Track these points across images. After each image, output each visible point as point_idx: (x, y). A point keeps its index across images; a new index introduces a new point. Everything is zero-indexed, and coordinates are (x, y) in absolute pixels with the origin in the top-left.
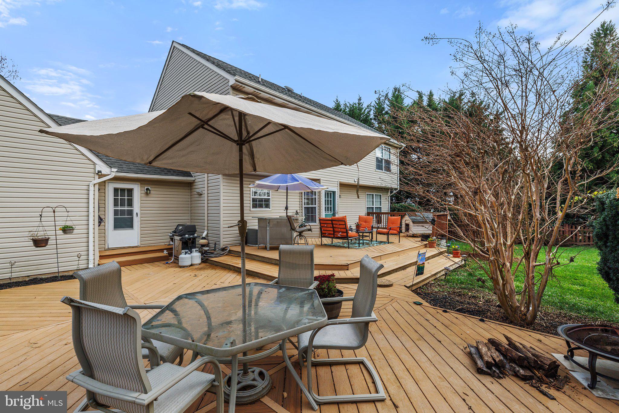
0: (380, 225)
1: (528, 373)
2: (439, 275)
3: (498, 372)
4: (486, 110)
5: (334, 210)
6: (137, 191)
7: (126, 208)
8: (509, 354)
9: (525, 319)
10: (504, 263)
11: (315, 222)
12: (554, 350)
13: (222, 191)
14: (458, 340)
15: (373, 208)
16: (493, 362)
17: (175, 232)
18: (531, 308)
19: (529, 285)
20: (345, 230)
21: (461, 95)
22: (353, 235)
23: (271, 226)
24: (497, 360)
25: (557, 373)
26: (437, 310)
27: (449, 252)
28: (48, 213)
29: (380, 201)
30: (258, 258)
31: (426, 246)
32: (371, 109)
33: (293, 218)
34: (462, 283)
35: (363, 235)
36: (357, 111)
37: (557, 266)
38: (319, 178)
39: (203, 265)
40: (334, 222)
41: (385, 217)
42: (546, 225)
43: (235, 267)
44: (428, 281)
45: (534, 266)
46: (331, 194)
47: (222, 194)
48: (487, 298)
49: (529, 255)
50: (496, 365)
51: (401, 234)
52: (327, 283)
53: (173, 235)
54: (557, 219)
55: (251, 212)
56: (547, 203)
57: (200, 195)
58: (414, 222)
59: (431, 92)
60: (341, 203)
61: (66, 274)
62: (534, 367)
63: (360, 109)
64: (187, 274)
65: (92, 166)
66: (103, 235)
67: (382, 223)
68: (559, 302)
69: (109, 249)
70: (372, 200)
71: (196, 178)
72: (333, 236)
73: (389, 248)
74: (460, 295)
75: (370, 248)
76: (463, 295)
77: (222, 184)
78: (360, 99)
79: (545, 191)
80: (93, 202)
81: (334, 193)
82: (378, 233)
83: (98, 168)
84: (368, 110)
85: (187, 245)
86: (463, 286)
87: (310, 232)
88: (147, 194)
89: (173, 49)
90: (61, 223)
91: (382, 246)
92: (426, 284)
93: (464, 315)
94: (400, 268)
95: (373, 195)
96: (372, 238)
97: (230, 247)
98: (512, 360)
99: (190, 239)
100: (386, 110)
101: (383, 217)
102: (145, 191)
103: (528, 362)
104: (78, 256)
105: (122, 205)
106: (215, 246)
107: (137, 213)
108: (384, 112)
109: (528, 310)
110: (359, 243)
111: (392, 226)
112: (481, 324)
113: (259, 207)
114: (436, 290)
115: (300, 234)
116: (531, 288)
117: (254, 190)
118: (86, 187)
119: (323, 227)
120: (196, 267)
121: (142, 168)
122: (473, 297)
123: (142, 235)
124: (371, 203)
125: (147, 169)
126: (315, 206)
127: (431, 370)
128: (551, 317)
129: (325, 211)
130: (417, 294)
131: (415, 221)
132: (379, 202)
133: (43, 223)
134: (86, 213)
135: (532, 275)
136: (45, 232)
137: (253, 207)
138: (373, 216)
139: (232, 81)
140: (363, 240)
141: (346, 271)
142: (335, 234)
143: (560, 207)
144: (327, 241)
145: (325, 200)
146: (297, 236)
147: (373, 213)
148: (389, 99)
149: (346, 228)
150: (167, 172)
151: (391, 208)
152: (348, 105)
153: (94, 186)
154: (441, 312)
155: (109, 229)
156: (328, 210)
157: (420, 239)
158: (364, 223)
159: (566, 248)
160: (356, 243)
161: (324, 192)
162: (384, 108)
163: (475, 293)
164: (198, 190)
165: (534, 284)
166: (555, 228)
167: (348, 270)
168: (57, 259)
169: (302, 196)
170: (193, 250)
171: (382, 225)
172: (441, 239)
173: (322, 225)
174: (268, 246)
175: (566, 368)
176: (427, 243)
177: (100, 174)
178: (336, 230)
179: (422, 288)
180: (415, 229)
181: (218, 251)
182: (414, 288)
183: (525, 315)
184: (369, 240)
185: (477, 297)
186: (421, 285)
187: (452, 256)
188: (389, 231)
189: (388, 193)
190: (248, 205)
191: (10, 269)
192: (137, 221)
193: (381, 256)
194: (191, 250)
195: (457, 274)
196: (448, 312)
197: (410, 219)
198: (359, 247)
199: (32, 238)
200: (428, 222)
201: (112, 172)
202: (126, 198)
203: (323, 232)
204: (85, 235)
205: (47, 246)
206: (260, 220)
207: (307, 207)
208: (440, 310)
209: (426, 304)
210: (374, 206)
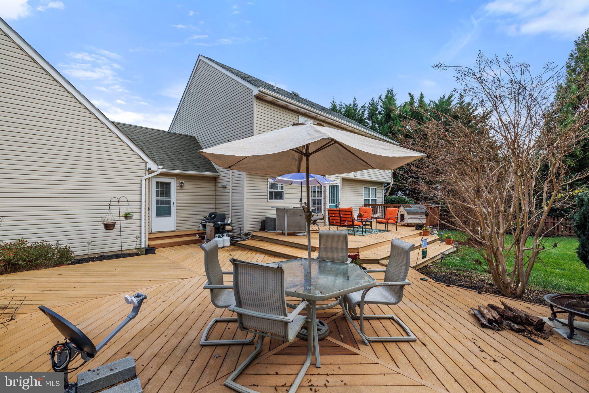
0: (376, 215)
1: (521, 327)
2: (435, 259)
3: (497, 326)
4: (474, 111)
5: (337, 202)
6: (174, 184)
7: (165, 199)
8: (506, 314)
9: (515, 293)
10: (498, 248)
11: (322, 212)
12: (540, 314)
13: (245, 185)
14: (462, 306)
15: (369, 200)
16: (493, 319)
17: (207, 219)
18: (520, 285)
19: (518, 266)
20: (351, 220)
21: (451, 97)
22: (358, 224)
23: (288, 215)
24: (497, 318)
25: (543, 329)
26: (441, 285)
27: (441, 240)
28: (114, 203)
29: (376, 194)
30: (279, 242)
31: (420, 234)
32: (365, 110)
34: (456, 266)
35: (365, 224)
36: (352, 111)
37: (542, 250)
39: (232, 247)
40: (341, 213)
41: (380, 208)
42: (533, 217)
43: (261, 249)
44: (427, 263)
45: (524, 251)
46: (334, 187)
47: (245, 188)
48: (480, 278)
49: (519, 242)
50: (496, 321)
51: (398, 224)
53: (206, 222)
54: (543, 212)
55: (269, 203)
56: (535, 199)
57: (225, 187)
58: (408, 213)
59: (421, 95)
60: (343, 196)
62: (526, 324)
63: (355, 110)
65: (144, 164)
67: (378, 214)
68: (543, 283)
69: (152, 233)
70: (368, 193)
71: (221, 173)
72: (339, 224)
73: (388, 236)
74: (456, 275)
75: (372, 235)
76: (459, 275)
77: (245, 179)
78: (355, 101)
79: (533, 188)
81: (337, 186)
82: (377, 222)
83: (148, 166)
84: (362, 110)
85: (219, 230)
86: (458, 268)
87: (322, 221)
88: (181, 186)
89: (199, 61)
90: (124, 211)
91: (382, 234)
92: (426, 266)
93: (464, 289)
95: (369, 188)
96: (372, 227)
97: (252, 233)
98: (508, 318)
99: (221, 225)
100: (380, 110)
101: (378, 208)
102: (180, 184)
103: (521, 320)
104: (136, 238)
105: (162, 196)
106: (240, 232)
107: (174, 203)
108: (377, 112)
109: (518, 286)
110: (363, 231)
111: (389, 216)
112: (479, 295)
113: (275, 199)
114: (435, 271)
115: (314, 222)
116: (521, 268)
118: (139, 182)
120: (228, 249)
121: (178, 165)
122: (468, 277)
123: (178, 222)
124: (368, 195)
125: (182, 165)
126: (321, 198)
127: (445, 324)
128: (536, 293)
129: (330, 202)
130: (421, 272)
131: (410, 212)
132: (374, 195)
133: (111, 210)
135: (521, 257)
136: (112, 218)
137: (270, 199)
138: (370, 207)
139: (256, 91)
140: (365, 228)
142: (342, 222)
143: (546, 203)
144: (333, 228)
145: (330, 193)
147: (369, 205)
148: (382, 100)
149: (352, 218)
150: (197, 169)
151: (385, 200)
152: (344, 106)
153: (145, 181)
154: (445, 286)
155: (153, 217)
156: (332, 202)
157: (414, 228)
158: (365, 213)
159: (547, 238)
160: (360, 230)
161: (329, 186)
162: (377, 109)
163: (469, 274)
164: (223, 184)
165: (522, 265)
166: (542, 220)
167: (358, 252)
168: (120, 240)
170: (224, 234)
172: (433, 228)
173: (330, 215)
174: (286, 232)
175: (550, 326)
176: (422, 231)
177: (150, 170)
178: (342, 219)
179: (423, 269)
180: (409, 219)
181: (243, 236)
182: (417, 268)
183: (515, 290)
184: (370, 229)
185: (472, 277)
186: (423, 265)
187: (445, 243)
188: (388, 221)
189: (382, 186)
190: (266, 197)
191: (88, 247)
192: (173, 209)
193: (384, 242)
194: (222, 234)
195: (451, 258)
196: (451, 286)
197: (405, 211)
198: (363, 234)
199: (102, 222)
200: (422, 213)
201: (159, 169)
202: (165, 190)
203: (331, 221)
204: (139, 221)
205: (114, 229)
206: (278, 210)
207: (314, 199)
208: (444, 285)
209: (430, 280)
210: (370, 199)
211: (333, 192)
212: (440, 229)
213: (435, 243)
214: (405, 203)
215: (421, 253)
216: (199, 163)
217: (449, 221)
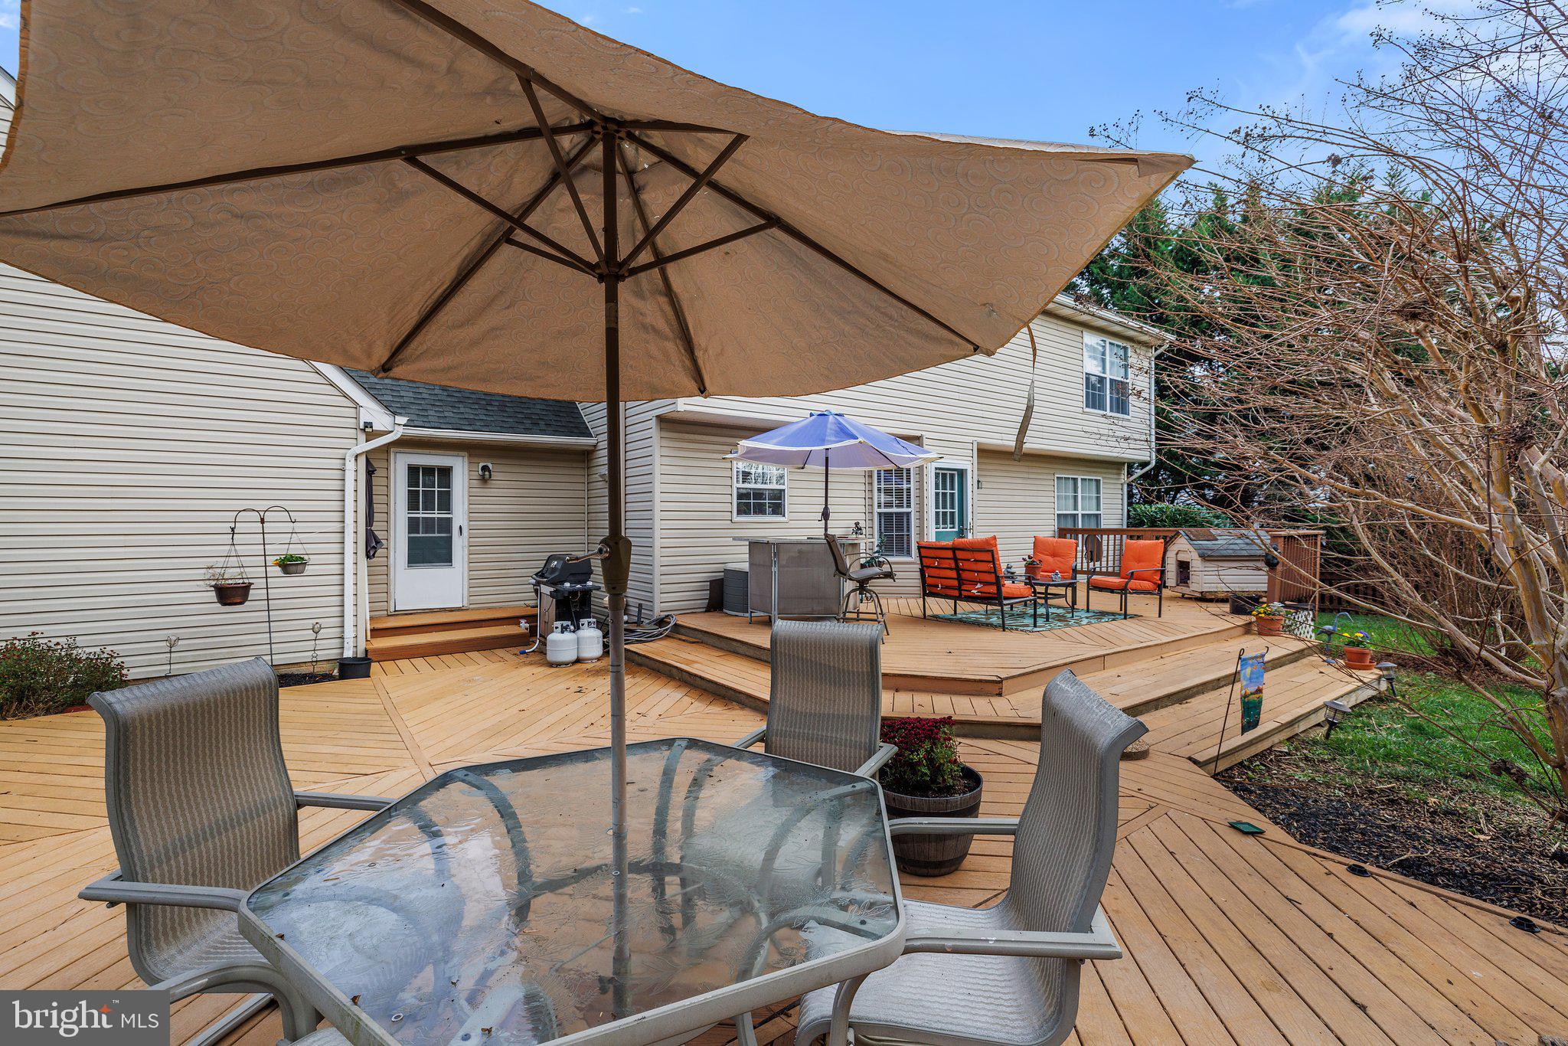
0: (1097, 564)
2: (1302, 726)
5: (961, 522)
6: (462, 473)
7: (436, 515)
11: (909, 554)
13: (658, 469)
15: (1075, 516)
17: (540, 574)
20: (991, 578)
22: (1016, 593)
23: (783, 562)
26: (1325, 863)
27: (1324, 650)
28: (249, 525)
29: (1098, 498)
30: (743, 649)
31: (1247, 629)
33: (844, 541)
34: (1391, 758)
35: (1046, 593)
38: (918, 434)
40: (960, 555)
41: (1111, 542)
44: (1266, 745)
46: (952, 476)
47: (658, 478)
48: (1502, 819)
51: (1166, 592)
52: (927, 745)
53: (538, 583)
55: (733, 526)
58: (1205, 558)
60: (983, 504)
61: (295, 670)
64: (562, 683)
65: (352, 412)
66: (380, 581)
67: (1104, 559)
69: (397, 614)
70: (1071, 494)
71: (600, 438)
72: (959, 594)
73: (1128, 633)
74: (1392, 802)
75: (1067, 630)
76: (1407, 802)
77: (657, 452)
80: (353, 498)
81: (962, 473)
82: (1093, 587)
83: (365, 417)
85: (569, 609)
86: (1399, 768)
87: (889, 581)
88: (483, 480)
90: (278, 549)
91: (1106, 626)
92: (1262, 755)
93: (1439, 895)
94: (1169, 696)
95: (1075, 480)
96: (1074, 602)
97: (678, 618)
99: (574, 593)
101: (1105, 543)
102: (480, 472)
104: (313, 629)
105: (429, 507)
106: (640, 612)
107: (460, 527)
110: (1035, 616)
111: (1135, 568)
112: (1523, 939)
113: (755, 513)
114: (1299, 776)
115: (862, 585)
117: (741, 466)
118: (337, 464)
119: (928, 567)
120: (589, 666)
121: (471, 416)
122: (1448, 813)
123: (474, 582)
124: (1071, 502)
125: (485, 418)
126: (908, 510)
129: (937, 523)
130: (1235, 790)
131: (1210, 553)
132: (1094, 501)
133: (237, 547)
134: (339, 525)
136: (242, 570)
137: (739, 512)
138: (1077, 539)
140: (1047, 606)
141: (996, 701)
142: (964, 587)
144: (939, 606)
145: (937, 494)
146: (853, 591)
147: (1075, 532)
149: (995, 572)
150: (532, 426)
151: (1129, 517)
153: (356, 460)
154: (1341, 871)
155: (398, 566)
156: (945, 522)
157: (1227, 607)
158: (1050, 559)
160: (1025, 613)
161: (934, 471)
163: (1449, 798)
164: (604, 471)
167: (1000, 695)
168: (268, 635)
169: (871, 484)
170: (582, 621)
171: (1104, 564)
172: (1297, 609)
173: (926, 562)
174: (773, 615)
176: (1254, 619)
177: (370, 430)
178: (965, 575)
179: (1249, 768)
180: (1205, 578)
181: (648, 627)
182: (1222, 766)
184: (1063, 608)
185: (1465, 815)
186: (1245, 755)
187: (1342, 662)
188: (1127, 583)
189: (1119, 474)
190: (728, 507)
191: (168, 655)
192: (460, 546)
193: (1104, 656)
194: (578, 621)
195: (1368, 725)
196: (1372, 874)
197: (1192, 549)
198: (1035, 626)
199: (213, 583)
200: (1251, 558)
201: (396, 426)
202: (436, 489)
203: (929, 581)
204: (336, 579)
205: (246, 603)
206: (755, 546)
207: (885, 513)
208: (1338, 865)
209: (1275, 832)
210: (1080, 512)
211: (948, 491)
212: (1322, 610)
213: (1305, 661)
214: (1197, 524)
215: (1237, 707)
216: (539, 412)
217: (1357, 585)
